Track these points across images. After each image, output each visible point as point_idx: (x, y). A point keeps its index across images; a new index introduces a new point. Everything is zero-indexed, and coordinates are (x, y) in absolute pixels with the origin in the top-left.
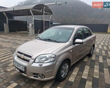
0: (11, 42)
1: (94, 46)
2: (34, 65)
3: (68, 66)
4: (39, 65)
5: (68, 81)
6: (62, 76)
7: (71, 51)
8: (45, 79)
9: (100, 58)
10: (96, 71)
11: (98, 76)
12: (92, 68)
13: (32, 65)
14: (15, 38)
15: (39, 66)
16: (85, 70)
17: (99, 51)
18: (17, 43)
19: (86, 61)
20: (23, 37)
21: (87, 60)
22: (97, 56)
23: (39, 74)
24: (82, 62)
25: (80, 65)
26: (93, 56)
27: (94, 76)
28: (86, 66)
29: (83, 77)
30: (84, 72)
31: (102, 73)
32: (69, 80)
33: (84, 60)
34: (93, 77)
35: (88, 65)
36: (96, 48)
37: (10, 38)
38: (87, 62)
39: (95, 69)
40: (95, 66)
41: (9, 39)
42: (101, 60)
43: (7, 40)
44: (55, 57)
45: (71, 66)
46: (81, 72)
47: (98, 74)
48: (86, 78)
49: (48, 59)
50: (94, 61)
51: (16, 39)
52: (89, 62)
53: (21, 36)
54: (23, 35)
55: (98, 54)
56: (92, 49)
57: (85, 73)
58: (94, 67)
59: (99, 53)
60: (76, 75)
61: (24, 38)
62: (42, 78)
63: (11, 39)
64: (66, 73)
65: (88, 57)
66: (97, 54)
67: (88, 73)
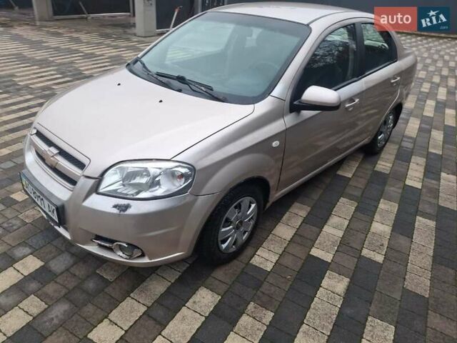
0: (53, 61)
1: (398, 109)
2: (96, 202)
3: (253, 206)
4: (115, 206)
5: (248, 264)
6: (224, 246)
7: (275, 144)
8: (146, 260)
9: (412, 166)
10: (381, 227)
11: (384, 253)
12: (366, 210)
13: (87, 203)
14: (75, 47)
15: (115, 211)
16: (334, 220)
17: (420, 129)
18: (76, 69)
19: (350, 175)
20: (108, 42)
21: (354, 169)
22: (404, 157)
23: (117, 241)
24: (328, 181)
25: (316, 195)
26: (383, 155)
27: (365, 252)
28: (342, 200)
29: (315, 252)
30: (326, 229)
31: (402, 240)
32: (256, 261)
33: (340, 173)
34: (360, 257)
35: (351, 197)
36: (411, 114)
37: (53, 42)
38: (350, 179)
39: (377, 217)
40: (383, 205)
41: (48, 48)
42: (415, 176)
43: (39, 55)
44: (190, 176)
45: (268, 205)
46: (314, 229)
47: (386, 244)
48: (328, 258)
49: (158, 183)
50: (381, 179)
51: (77, 51)
52: (361, 183)
53: (102, 35)
54: (108, 31)
55: (410, 146)
56: (385, 123)
57: (328, 234)
58: (377, 207)
59: (414, 141)
60: (289, 238)
61: (109, 46)
62: (131, 257)
63: (57, 49)
64: (245, 232)
65: (361, 156)
66: (407, 145)
67: (341, 234)
